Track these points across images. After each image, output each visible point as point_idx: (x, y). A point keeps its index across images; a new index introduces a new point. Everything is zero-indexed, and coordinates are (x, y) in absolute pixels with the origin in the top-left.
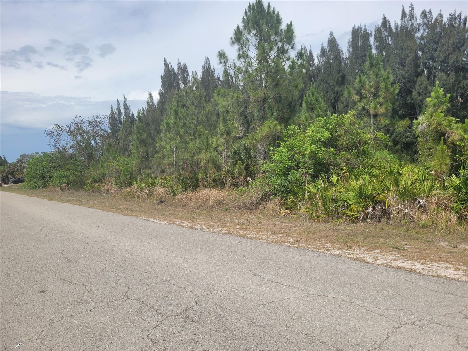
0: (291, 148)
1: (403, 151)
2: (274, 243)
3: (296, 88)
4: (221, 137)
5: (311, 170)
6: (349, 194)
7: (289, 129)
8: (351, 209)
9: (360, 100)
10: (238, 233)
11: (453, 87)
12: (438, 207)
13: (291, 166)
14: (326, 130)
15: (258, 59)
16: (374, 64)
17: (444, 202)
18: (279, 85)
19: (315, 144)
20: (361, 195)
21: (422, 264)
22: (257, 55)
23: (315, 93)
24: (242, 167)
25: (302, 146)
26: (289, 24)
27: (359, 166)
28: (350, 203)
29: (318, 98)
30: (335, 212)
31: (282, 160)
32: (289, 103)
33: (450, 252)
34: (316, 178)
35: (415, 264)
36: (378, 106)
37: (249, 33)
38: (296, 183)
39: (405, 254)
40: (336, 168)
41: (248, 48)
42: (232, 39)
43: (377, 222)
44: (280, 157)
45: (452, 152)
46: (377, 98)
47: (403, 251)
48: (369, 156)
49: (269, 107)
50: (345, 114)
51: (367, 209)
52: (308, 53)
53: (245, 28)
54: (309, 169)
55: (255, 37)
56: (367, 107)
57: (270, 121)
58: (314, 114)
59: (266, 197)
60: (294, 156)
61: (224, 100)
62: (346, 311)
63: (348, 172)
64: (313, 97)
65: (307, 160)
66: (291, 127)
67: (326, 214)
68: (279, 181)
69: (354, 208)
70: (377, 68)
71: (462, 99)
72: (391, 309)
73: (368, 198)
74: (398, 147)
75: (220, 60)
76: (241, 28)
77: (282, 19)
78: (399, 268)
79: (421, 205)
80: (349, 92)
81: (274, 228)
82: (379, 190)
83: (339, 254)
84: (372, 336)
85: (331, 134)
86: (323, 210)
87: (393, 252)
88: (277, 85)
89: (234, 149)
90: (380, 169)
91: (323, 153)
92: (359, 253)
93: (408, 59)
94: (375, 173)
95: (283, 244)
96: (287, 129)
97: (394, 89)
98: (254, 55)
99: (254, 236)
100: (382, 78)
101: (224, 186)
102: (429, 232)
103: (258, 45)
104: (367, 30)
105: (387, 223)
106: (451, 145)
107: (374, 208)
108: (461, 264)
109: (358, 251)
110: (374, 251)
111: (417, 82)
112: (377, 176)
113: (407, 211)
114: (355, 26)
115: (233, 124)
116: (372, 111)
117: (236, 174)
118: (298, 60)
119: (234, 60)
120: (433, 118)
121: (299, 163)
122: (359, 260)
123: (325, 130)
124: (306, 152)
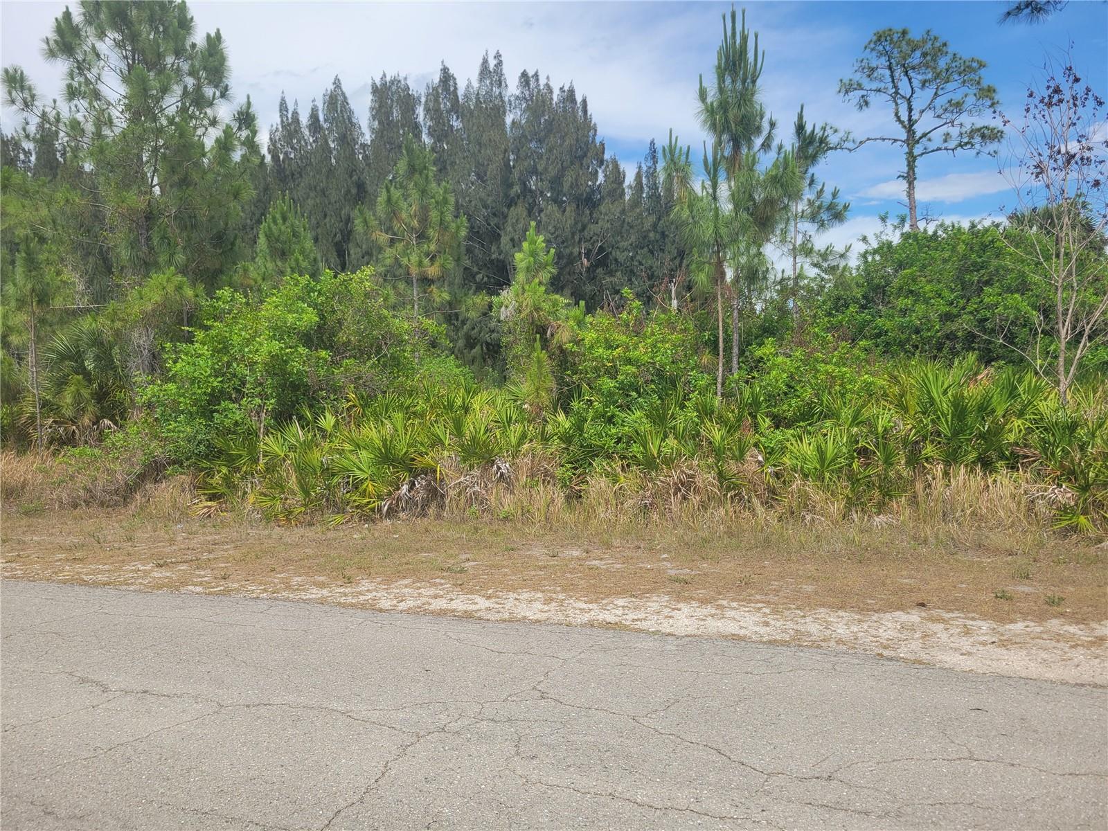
0: (222, 347)
1: (484, 360)
2: (159, 588)
3: (235, 198)
4: (19, 309)
5: (273, 401)
6: (360, 456)
7: (218, 299)
8: (365, 490)
9: (391, 242)
10: (56, 573)
11: (573, 234)
12: (532, 476)
13: (222, 391)
14: (309, 306)
15: (128, 107)
16: (417, 167)
17: (543, 466)
18: (188, 185)
19: (283, 339)
20: (386, 457)
21: (489, 598)
22: (125, 97)
23: (289, 215)
24: (86, 393)
25: (248, 342)
26: (213, 35)
27: (385, 392)
28: (360, 475)
29: (297, 229)
30: (327, 500)
31: (196, 374)
32: (219, 232)
33: (545, 567)
34: (286, 420)
35: (476, 601)
36: (426, 261)
37: (101, 35)
38: (234, 433)
39: (461, 580)
40: (332, 397)
41: (99, 75)
42: (48, 43)
43: (417, 517)
44: (190, 369)
45: (559, 365)
46: (424, 243)
47: (459, 575)
48: (408, 369)
49: (163, 238)
50: (354, 272)
51: (398, 489)
52: (290, 116)
53: (90, 19)
54: (268, 399)
55: (117, 49)
56: (405, 261)
57: (164, 274)
58: (287, 265)
59: (154, 471)
60: (229, 365)
61: (24, 207)
62: (306, 731)
63: (361, 405)
64: (284, 224)
65: (262, 376)
66: (225, 293)
67: (306, 505)
68: (189, 429)
69: (371, 488)
70: (424, 176)
71: (588, 261)
72: (405, 707)
73: (400, 463)
74: (477, 350)
75: (10, 93)
76: (77, 18)
77: (194, 19)
78: (442, 613)
79: (502, 474)
80: (365, 222)
81: (168, 550)
82: (422, 444)
83: (319, 599)
84: (352, 776)
85: (322, 317)
86: (300, 497)
87: (438, 581)
88: (185, 182)
89: (61, 340)
90: (428, 400)
91: (301, 361)
92: (367, 589)
93: (490, 166)
94: (418, 408)
95: (183, 590)
96: (212, 298)
97: (458, 228)
98: (119, 97)
99: (102, 578)
100: (433, 200)
101: (30, 445)
102: (515, 529)
103: (129, 72)
104: (409, 88)
105: (439, 517)
106: (558, 352)
107: (412, 485)
108: (559, 589)
109: (365, 585)
110: (399, 583)
111: (510, 218)
112: (421, 415)
113: (477, 488)
114: (384, 75)
115: (58, 273)
116: (414, 271)
117: (68, 412)
118: (240, 129)
119: (55, 101)
120: (525, 295)
121: (244, 384)
122: (363, 607)
123: (306, 305)
124: (257, 358)
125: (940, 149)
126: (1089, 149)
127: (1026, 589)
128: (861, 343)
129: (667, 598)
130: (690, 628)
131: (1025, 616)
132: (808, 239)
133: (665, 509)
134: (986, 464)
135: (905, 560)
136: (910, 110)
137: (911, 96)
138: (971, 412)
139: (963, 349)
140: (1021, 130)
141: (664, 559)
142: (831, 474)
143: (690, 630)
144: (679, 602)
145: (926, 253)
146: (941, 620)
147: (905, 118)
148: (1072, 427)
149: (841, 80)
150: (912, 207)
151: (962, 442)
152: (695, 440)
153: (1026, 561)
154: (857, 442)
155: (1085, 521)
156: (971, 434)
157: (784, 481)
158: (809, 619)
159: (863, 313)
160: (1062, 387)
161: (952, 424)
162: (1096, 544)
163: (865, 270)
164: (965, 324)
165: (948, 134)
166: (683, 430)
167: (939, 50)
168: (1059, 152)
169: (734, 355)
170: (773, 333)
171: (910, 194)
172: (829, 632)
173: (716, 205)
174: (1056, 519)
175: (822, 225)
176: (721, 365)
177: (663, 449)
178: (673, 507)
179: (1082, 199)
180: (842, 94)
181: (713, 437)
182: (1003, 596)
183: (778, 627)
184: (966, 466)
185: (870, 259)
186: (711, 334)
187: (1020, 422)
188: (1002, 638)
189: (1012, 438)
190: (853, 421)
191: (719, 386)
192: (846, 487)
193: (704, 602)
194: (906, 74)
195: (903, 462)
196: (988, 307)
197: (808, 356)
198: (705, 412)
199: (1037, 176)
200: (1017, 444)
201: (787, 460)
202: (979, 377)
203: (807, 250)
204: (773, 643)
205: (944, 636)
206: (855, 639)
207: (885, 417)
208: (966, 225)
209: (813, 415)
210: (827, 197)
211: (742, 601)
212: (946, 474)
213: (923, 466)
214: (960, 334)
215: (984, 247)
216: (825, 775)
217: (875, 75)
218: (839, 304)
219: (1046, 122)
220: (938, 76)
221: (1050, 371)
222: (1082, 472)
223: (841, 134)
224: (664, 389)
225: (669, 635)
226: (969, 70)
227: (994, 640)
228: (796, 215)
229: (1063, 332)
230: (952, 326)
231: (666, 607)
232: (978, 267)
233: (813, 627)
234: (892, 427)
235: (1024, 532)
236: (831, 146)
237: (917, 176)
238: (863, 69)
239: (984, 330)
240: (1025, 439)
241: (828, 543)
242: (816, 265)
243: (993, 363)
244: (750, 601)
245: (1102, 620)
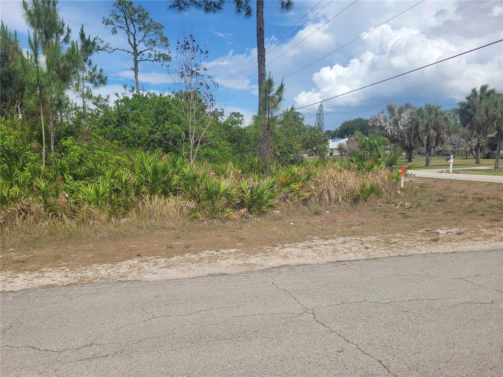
125: (148, 60)
126: (199, 70)
127: (178, 243)
128: (115, 141)
129: (11, 272)
130: (23, 286)
131: (177, 254)
132: (89, 91)
133: (13, 225)
134: (165, 194)
135: (134, 237)
136: (135, 40)
137: (135, 33)
138: (160, 173)
139: (158, 146)
140: (175, 57)
141: (11, 251)
142: (102, 201)
143: (23, 287)
144: (18, 273)
145: (143, 104)
146: (147, 261)
147: (132, 42)
148: (195, 178)
149: (104, 18)
150: (137, 84)
151: (156, 185)
152: (29, 187)
153: (179, 232)
154: (114, 186)
155: (199, 214)
156: (160, 182)
157: (80, 206)
158: (88, 270)
159: (117, 128)
160: (191, 163)
161: (152, 177)
162: (202, 222)
163: (117, 109)
164: (157, 136)
165: (150, 54)
166: (23, 183)
167: (145, 15)
168: (189, 69)
169: (52, 144)
170: (73, 134)
171: (136, 78)
172: (97, 275)
173: (37, 65)
174: (190, 214)
175: (96, 85)
176: (44, 149)
177: (10, 193)
178: (17, 223)
179: (199, 90)
180: (104, 25)
181: (41, 186)
182: (170, 247)
183: (72, 276)
184: (158, 195)
185: (120, 104)
186: (38, 133)
187: (177, 176)
188: (168, 264)
189: (174, 183)
190: (111, 177)
191: (44, 159)
192: (109, 207)
193: (32, 271)
194: (132, 23)
195: (133, 195)
196: (167, 129)
197: (90, 145)
198: (36, 173)
199: (181, 77)
200: (176, 185)
201: (81, 196)
202: (163, 158)
203: (88, 96)
204: (69, 285)
205: (146, 268)
206: (109, 276)
207: (126, 175)
208: (158, 94)
209: (93, 174)
210: (98, 72)
211: (55, 267)
212: (150, 199)
213: (142, 196)
214: (156, 140)
215: (165, 104)
216: (89, 344)
217: (119, 19)
218: (106, 123)
219: (184, 56)
220: (145, 27)
221: (188, 157)
222: (198, 195)
223: (105, 44)
224: (11, 160)
225: (10, 292)
226: (158, 27)
227: (165, 265)
228: (83, 78)
229: (192, 141)
230: (153, 136)
231: (10, 277)
232: (162, 113)
233: (90, 274)
234: (129, 179)
235: (179, 220)
236: (101, 48)
237: (139, 70)
238: (114, 15)
239: (166, 139)
240: (179, 183)
241: (100, 233)
242: (95, 104)
243: (169, 153)
244: (59, 266)
245: (203, 251)
